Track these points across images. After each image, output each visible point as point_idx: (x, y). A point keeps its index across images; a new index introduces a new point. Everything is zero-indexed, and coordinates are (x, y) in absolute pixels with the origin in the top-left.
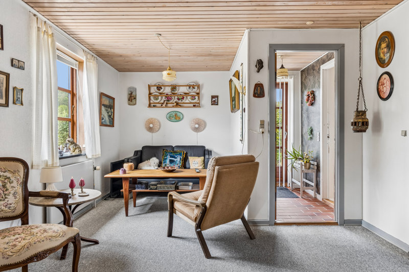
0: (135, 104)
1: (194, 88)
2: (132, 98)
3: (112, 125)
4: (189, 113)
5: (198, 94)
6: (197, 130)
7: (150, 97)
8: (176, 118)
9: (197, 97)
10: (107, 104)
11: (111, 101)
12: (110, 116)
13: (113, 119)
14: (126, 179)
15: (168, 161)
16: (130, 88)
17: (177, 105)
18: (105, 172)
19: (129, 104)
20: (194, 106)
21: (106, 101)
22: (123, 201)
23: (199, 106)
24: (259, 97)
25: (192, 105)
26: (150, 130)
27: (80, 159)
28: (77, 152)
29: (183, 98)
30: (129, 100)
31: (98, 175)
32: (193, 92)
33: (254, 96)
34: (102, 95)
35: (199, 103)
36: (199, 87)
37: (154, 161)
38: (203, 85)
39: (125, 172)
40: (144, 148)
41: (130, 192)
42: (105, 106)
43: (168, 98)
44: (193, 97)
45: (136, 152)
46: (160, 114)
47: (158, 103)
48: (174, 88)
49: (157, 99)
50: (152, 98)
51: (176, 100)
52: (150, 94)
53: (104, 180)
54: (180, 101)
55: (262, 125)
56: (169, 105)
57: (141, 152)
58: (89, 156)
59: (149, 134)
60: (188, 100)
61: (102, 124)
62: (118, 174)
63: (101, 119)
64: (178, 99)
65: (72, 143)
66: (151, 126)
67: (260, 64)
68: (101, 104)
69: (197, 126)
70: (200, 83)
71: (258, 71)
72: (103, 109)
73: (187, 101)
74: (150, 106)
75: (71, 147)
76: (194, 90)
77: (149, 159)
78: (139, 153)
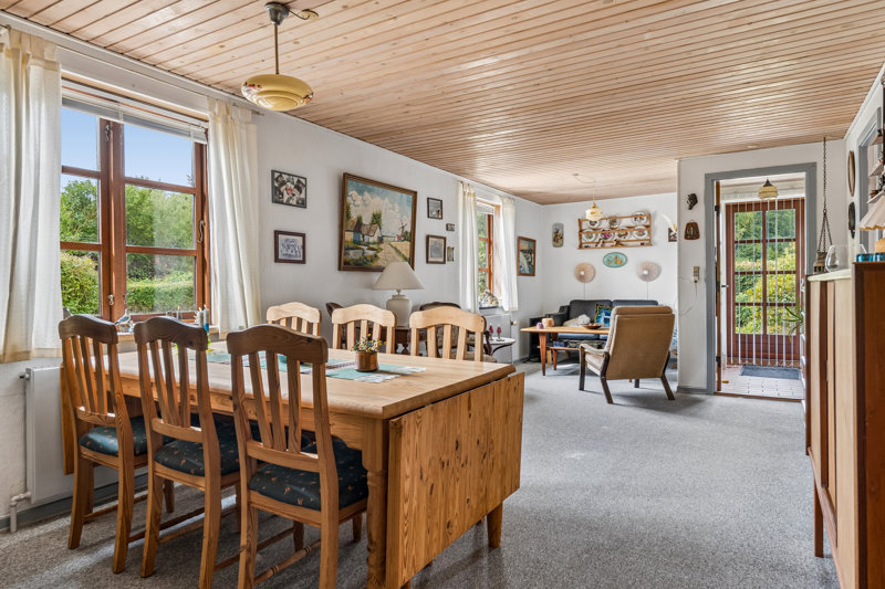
0: (562, 245)
1: (641, 219)
2: (558, 238)
3: (532, 273)
4: (635, 255)
5: (647, 227)
6: (645, 278)
7: (580, 236)
8: (616, 262)
9: (646, 232)
10: (527, 248)
11: (531, 244)
12: (529, 263)
13: (534, 266)
14: (543, 334)
15: (602, 320)
16: (556, 225)
17: (618, 243)
18: (523, 325)
19: (555, 246)
20: (642, 244)
21: (525, 246)
22: (540, 365)
23: (650, 245)
24: (691, 239)
25: (639, 243)
26: (581, 278)
27: (498, 312)
28: (494, 304)
29: (626, 234)
30: (554, 240)
31: (515, 330)
32: (640, 224)
33: (686, 237)
34: (520, 239)
35: (650, 240)
36: (649, 217)
37: (584, 319)
38: (655, 214)
39: (542, 327)
40: (572, 302)
41: (547, 349)
42: (524, 251)
43: (606, 235)
44: (641, 232)
45: (562, 308)
46: (595, 257)
47: (592, 242)
48: (613, 221)
49: (590, 238)
50: (583, 236)
51: (616, 237)
52: (581, 231)
53: (522, 334)
54: (622, 239)
55: (697, 271)
56: (607, 245)
57: (569, 307)
58: (506, 309)
59: (581, 284)
60: (634, 236)
61: (520, 273)
62: (537, 329)
63: (519, 267)
64: (620, 236)
65: (490, 294)
66: (582, 273)
67: (693, 200)
68: (519, 250)
69: (646, 272)
70: (652, 212)
71: (691, 208)
72: (521, 254)
73: (632, 238)
74: (580, 247)
75: (489, 298)
76: (643, 222)
77: (577, 316)
78: (566, 310)
